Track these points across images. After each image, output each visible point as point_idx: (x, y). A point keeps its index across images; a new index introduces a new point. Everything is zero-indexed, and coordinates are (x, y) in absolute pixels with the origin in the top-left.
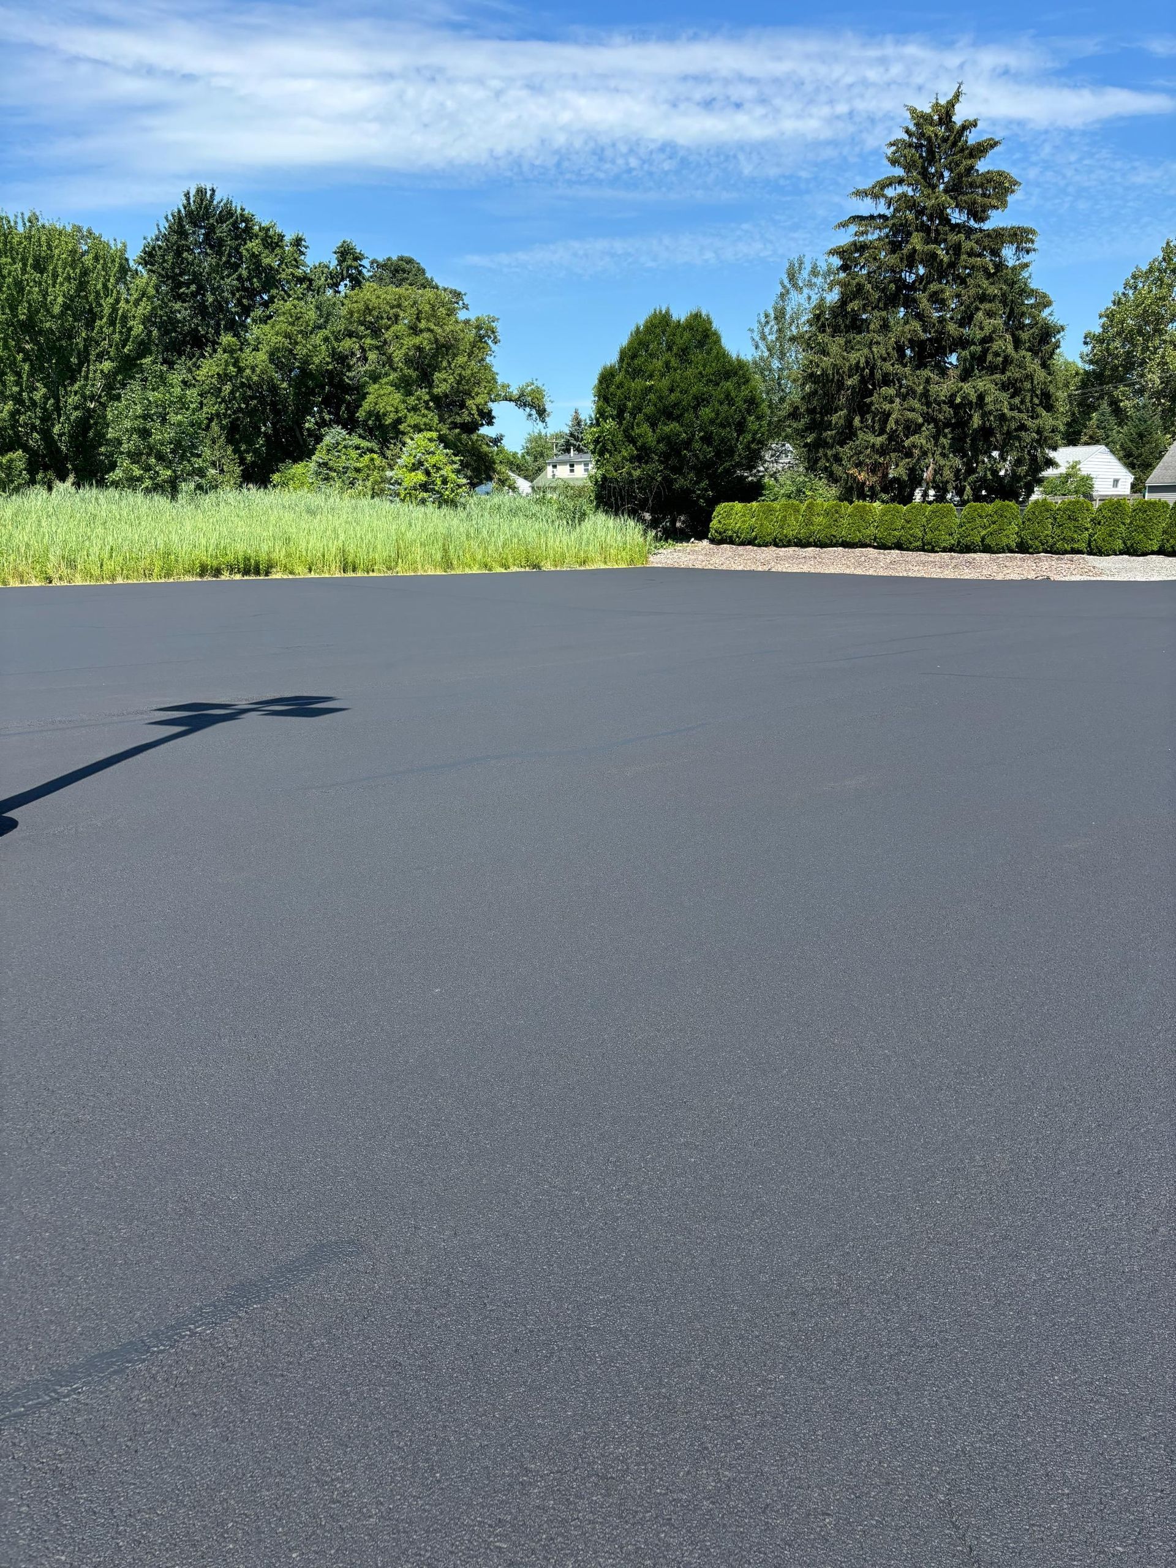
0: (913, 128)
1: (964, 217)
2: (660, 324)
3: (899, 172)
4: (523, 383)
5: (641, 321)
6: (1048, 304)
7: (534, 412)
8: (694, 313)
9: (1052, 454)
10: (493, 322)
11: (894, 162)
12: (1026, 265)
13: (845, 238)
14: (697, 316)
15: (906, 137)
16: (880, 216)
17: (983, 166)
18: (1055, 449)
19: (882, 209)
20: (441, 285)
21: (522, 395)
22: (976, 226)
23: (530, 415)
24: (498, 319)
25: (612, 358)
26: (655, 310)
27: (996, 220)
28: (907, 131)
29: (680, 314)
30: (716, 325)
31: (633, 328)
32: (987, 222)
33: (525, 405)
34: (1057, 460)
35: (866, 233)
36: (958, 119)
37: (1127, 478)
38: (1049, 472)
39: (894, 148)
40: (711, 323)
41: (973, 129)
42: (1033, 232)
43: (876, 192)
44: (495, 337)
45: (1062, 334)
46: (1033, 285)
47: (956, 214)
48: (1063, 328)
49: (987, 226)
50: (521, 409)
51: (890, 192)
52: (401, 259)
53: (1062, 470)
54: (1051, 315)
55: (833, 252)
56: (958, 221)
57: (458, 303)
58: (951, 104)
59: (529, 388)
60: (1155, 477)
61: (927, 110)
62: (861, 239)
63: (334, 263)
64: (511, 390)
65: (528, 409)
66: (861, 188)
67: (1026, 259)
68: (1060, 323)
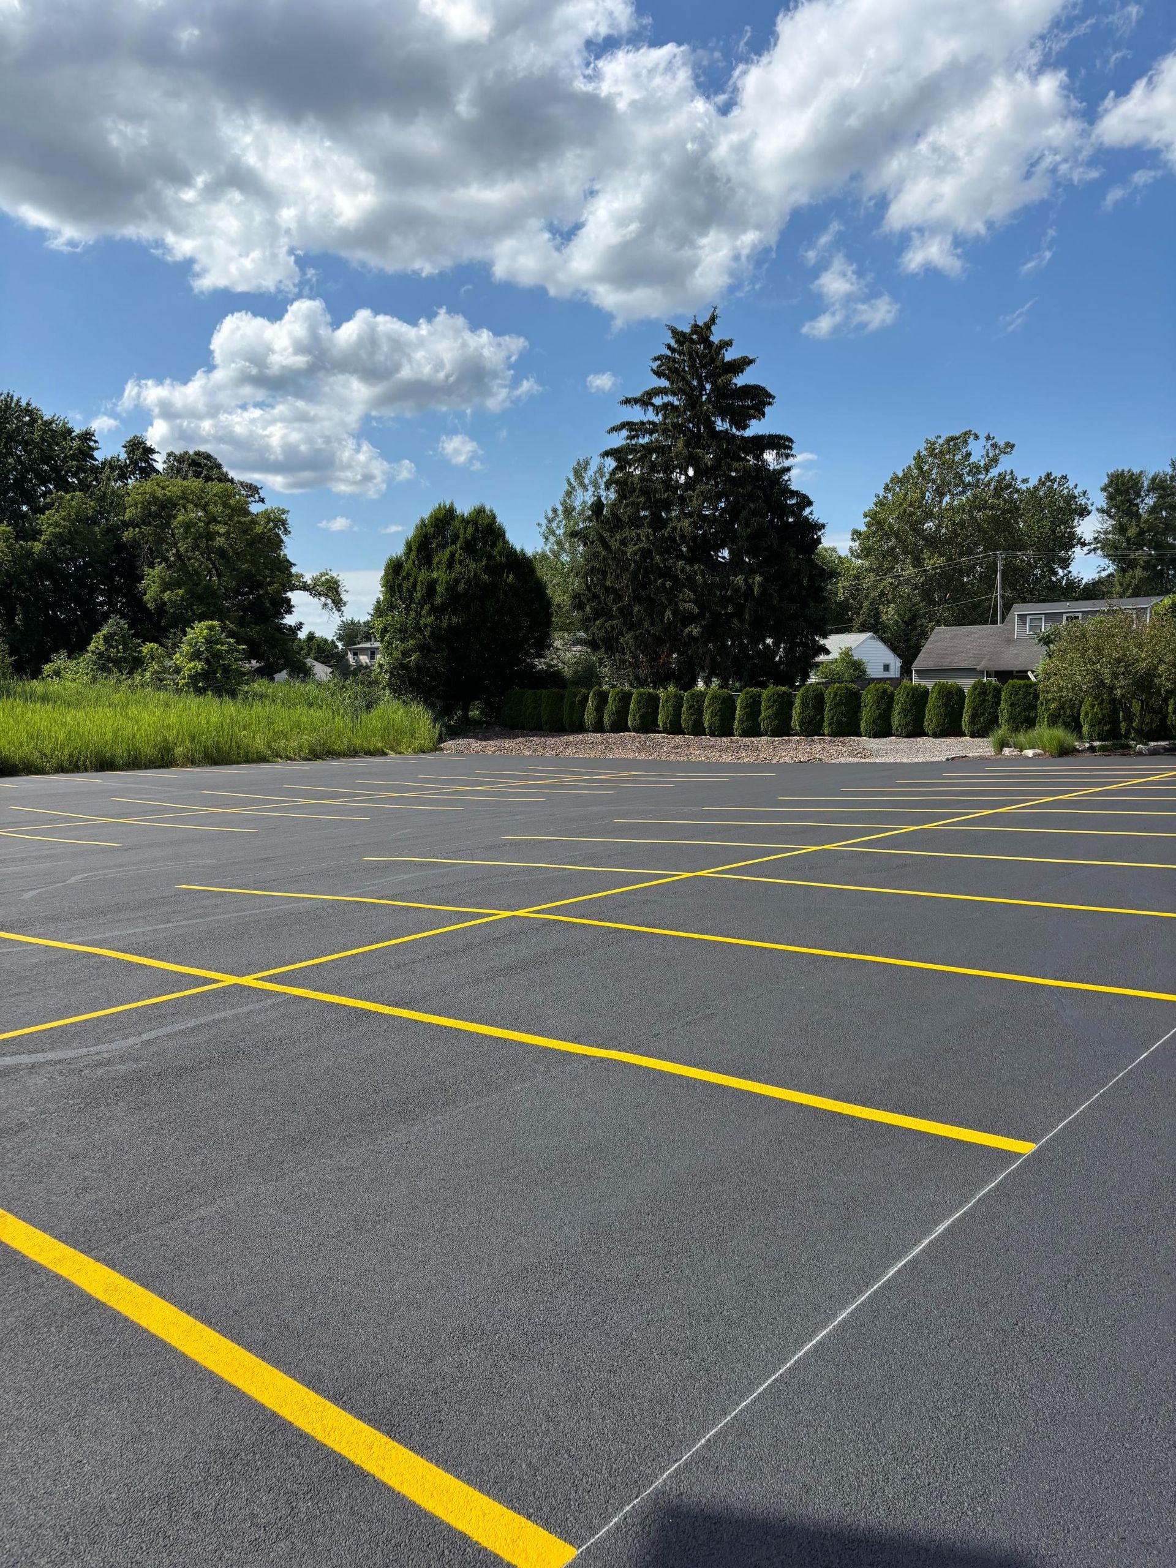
0: (675, 346)
1: (727, 426)
2: (444, 519)
3: (664, 383)
4: (316, 574)
5: (426, 514)
6: (810, 503)
7: (329, 601)
8: (477, 508)
9: (823, 642)
10: (283, 514)
11: (658, 374)
12: (788, 469)
13: (619, 440)
14: (480, 511)
15: (669, 353)
16: (650, 422)
17: (740, 381)
18: (825, 637)
19: (651, 416)
20: (236, 479)
21: (316, 585)
22: (738, 433)
23: (325, 605)
24: (288, 511)
25: (398, 550)
26: (440, 505)
27: (756, 428)
28: (669, 347)
29: (464, 509)
30: (500, 519)
31: (418, 521)
32: (747, 430)
33: (320, 595)
34: (828, 647)
35: (637, 436)
36: (715, 339)
37: (896, 663)
38: (822, 658)
39: (659, 362)
40: (494, 518)
41: (729, 348)
42: (790, 440)
43: (644, 401)
44: (285, 529)
45: (823, 531)
46: (793, 487)
47: (719, 422)
48: (823, 526)
49: (748, 433)
50: (316, 599)
51: (658, 401)
52: (197, 454)
53: (835, 654)
54: (811, 513)
55: (607, 454)
56: (721, 428)
57: (254, 497)
58: (708, 326)
59: (323, 578)
60: (920, 662)
61: (687, 330)
62: (633, 442)
63: (123, 456)
64: (305, 580)
65: (323, 599)
66: (630, 396)
67: (787, 463)
68: (821, 521)
